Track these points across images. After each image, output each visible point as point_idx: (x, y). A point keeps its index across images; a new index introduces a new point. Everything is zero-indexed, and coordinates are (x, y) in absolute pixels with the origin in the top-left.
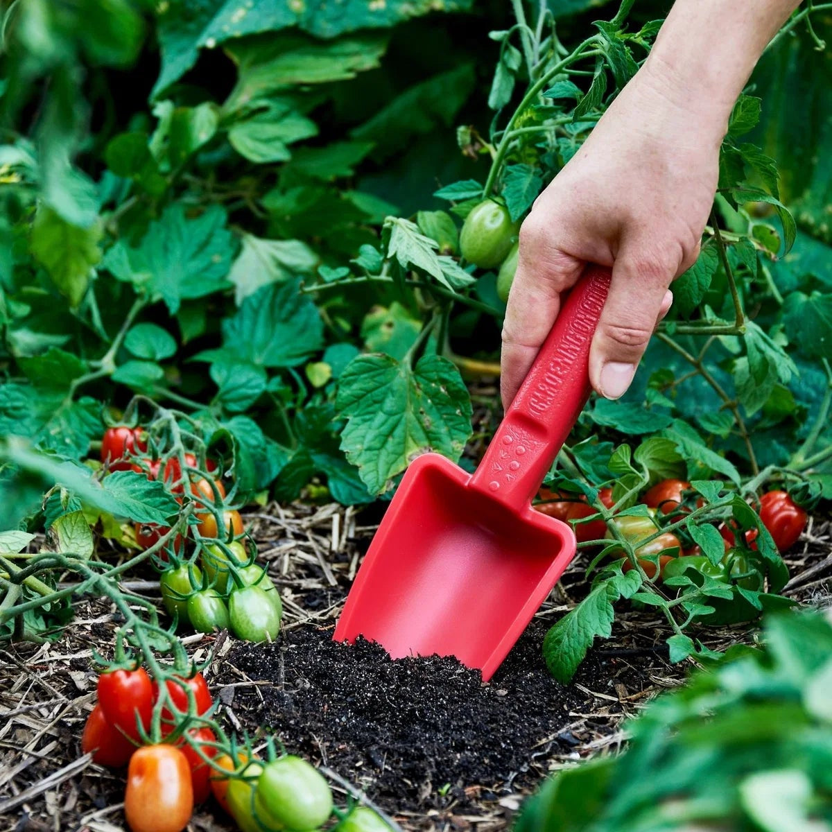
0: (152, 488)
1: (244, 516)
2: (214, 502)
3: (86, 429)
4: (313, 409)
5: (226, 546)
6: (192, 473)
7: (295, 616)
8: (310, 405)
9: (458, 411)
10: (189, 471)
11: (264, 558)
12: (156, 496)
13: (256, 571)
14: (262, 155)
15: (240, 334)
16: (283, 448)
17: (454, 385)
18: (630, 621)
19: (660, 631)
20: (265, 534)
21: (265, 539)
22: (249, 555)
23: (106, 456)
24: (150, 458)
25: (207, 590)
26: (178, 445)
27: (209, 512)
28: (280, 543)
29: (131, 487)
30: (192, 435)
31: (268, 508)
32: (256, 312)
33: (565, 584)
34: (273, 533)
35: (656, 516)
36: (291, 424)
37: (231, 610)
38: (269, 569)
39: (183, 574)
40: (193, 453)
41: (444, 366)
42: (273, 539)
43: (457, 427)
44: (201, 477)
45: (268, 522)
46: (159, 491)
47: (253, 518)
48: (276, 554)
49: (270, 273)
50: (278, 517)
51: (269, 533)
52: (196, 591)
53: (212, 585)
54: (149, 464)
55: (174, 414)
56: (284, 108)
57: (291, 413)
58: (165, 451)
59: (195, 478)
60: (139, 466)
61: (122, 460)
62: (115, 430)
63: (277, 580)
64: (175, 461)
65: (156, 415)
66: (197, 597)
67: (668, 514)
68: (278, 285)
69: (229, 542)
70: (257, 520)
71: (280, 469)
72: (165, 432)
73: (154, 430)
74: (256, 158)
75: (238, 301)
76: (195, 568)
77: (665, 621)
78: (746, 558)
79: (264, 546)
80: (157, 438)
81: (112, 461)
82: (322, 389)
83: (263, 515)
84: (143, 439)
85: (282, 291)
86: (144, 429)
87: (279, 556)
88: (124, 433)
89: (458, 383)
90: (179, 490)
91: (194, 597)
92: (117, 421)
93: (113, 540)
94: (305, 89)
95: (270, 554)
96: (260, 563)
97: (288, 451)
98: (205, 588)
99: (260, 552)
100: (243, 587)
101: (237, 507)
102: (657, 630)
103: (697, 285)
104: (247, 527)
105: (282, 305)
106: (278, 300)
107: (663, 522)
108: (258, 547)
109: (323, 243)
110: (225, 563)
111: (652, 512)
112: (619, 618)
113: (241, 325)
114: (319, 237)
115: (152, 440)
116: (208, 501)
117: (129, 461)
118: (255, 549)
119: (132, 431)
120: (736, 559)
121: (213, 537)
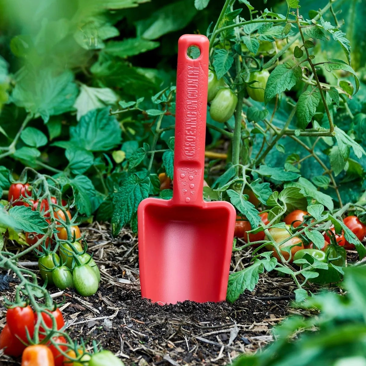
0: (34, 214)
1: (81, 228)
2: (65, 221)
3: (1, 184)
4: (116, 174)
5: (71, 244)
6: (55, 207)
8: (114, 172)
10: (53, 206)
11: (91, 250)
12: (36, 219)
13: (87, 257)
15: (79, 135)
16: (101, 194)
18: (277, 282)
19: (293, 287)
20: (91, 238)
21: (91, 240)
22: (83, 248)
23: (11, 198)
24: (33, 199)
25: (62, 267)
26: (47, 192)
27: (64, 227)
28: (99, 243)
29: (23, 214)
30: (55, 188)
31: (93, 224)
32: (88, 124)
33: (244, 263)
34: (96, 237)
35: (290, 229)
36: (105, 182)
37: (74, 277)
38: (94, 256)
39: (50, 257)
40: (55, 197)
42: (96, 240)
44: (59, 209)
45: (93, 232)
46: (37, 216)
47: (85, 230)
48: (97, 248)
49: (94, 104)
50: (98, 229)
51: (94, 237)
52: (56, 267)
53: (64, 264)
54: (33, 202)
55: (45, 177)
57: (105, 176)
58: (41, 196)
59: (56, 209)
60: (28, 203)
61: (19, 200)
62: (15, 185)
63: (97, 261)
64: (46, 200)
65: (36, 177)
66: (57, 270)
67: (296, 228)
68: (99, 110)
69: (73, 242)
70: (88, 231)
71: (99, 205)
72: (41, 186)
73: (35, 185)
74: (87, 47)
75: (78, 118)
76: (56, 255)
77: (294, 282)
78: (336, 250)
79: (91, 244)
80: (37, 189)
81: (13, 201)
82: (121, 164)
83: (90, 228)
84: (29, 190)
85: (101, 113)
86: (30, 184)
87: (99, 249)
88: (19, 186)
90: (48, 215)
91: (55, 270)
92: (16, 180)
93: (14, 241)
94: (113, 12)
95: (94, 248)
96: (89, 252)
97: (103, 195)
98: (61, 265)
99: (89, 247)
100: (80, 265)
101: (77, 224)
102: (291, 287)
103: (309, 113)
104: (82, 234)
105: (101, 120)
106: (99, 118)
107: (294, 232)
108: (88, 244)
109: (121, 89)
110: (71, 253)
111: (288, 227)
112: (271, 280)
113: (80, 131)
114: (119, 86)
115: (34, 190)
116: (63, 221)
117: (22, 201)
118: (86, 245)
119: (24, 185)
120: (331, 251)
121: (65, 239)
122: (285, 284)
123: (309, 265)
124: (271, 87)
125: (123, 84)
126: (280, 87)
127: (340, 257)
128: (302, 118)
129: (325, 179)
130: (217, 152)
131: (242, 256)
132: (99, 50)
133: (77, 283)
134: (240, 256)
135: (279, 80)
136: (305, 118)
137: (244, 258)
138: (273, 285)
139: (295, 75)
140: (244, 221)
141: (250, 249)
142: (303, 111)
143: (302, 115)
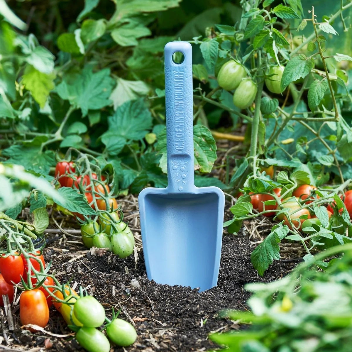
0: (78, 196)
1: (118, 200)
2: (104, 194)
3: (48, 163)
4: (148, 154)
5: (110, 214)
6: (95, 182)
7: (140, 245)
8: (146, 152)
9: (210, 149)
10: (94, 181)
11: (127, 219)
12: (79, 200)
13: (123, 225)
14: (126, 43)
15: (116, 123)
16: (135, 171)
17: (208, 138)
18: (287, 247)
19: (301, 252)
20: (127, 208)
21: (127, 211)
22: (120, 218)
23: (57, 173)
24: (77, 175)
25: (101, 233)
26: (89, 170)
27: (102, 199)
28: (134, 212)
29: (69, 195)
30: (95, 165)
31: (128, 197)
32: (123, 113)
33: (259, 231)
34: (130, 208)
35: (299, 201)
36: (139, 160)
37: (112, 242)
38: (129, 224)
39: (91, 225)
40: (95, 173)
41: (204, 130)
42: (131, 211)
43: (210, 156)
44: (99, 184)
45: (128, 203)
46: (81, 198)
47: (122, 202)
49: (129, 96)
50: (133, 201)
51: (129, 208)
52: (96, 234)
53: (103, 231)
54: (76, 178)
55: (87, 156)
56: (136, 23)
57: (139, 155)
58: (83, 172)
59: (97, 184)
60: (72, 178)
61: (64, 175)
62: (61, 163)
63: (132, 229)
64: (88, 176)
65: (79, 156)
66: (97, 237)
67: (304, 200)
68: (133, 102)
69: (112, 212)
70: (124, 203)
71: (133, 180)
72: (84, 164)
73: (78, 163)
74: (123, 44)
75: (115, 108)
76: (96, 224)
77: (303, 247)
78: (338, 219)
79: (126, 214)
80: (79, 166)
81: (60, 176)
82: (152, 145)
83: (126, 200)
84: (73, 167)
85: (135, 104)
86: (74, 162)
87: (133, 218)
88: (65, 164)
89: (210, 136)
90: (90, 189)
91: (95, 236)
92: (62, 159)
93: (61, 211)
94: (145, 15)
95: (129, 217)
96: (125, 221)
97: (137, 172)
98: (100, 232)
99: (125, 216)
100: (117, 232)
101: (115, 197)
102: (300, 251)
103: (317, 97)
104: (119, 205)
105: (134, 110)
106: (133, 108)
107: (302, 204)
108: (123, 214)
109: (153, 81)
110: (109, 221)
111: (297, 199)
112: (282, 246)
113: (116, 119)
114: (151, 78)
115: (78, 167)
116: (102, 194)
117: (68, 176)
118: (122, 215)
119: (68, 163)
120: (334, 220)
121: (104, 210)
122: (294, 249)
123: (316, 232)
124: (287, 76)
125: (154, 76)
126: (295, 75)
127: (342, 225)
128: (312, 103)
129: (329, 159)
130: (235, 135)
131: (257, 224)
132: (133, 47)
133: (115, 248)
134: (255, 224)
135: (294, 69)
136: (314, 102)
137: (258, 226)
138: (284, 250)
139: (308, 66)
140: (259, 194)
141: (264, 218)
142: (313, 96)
143: (312, 99)
